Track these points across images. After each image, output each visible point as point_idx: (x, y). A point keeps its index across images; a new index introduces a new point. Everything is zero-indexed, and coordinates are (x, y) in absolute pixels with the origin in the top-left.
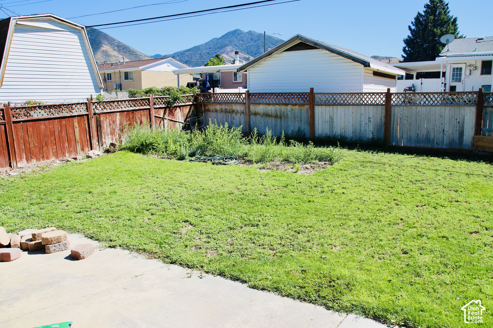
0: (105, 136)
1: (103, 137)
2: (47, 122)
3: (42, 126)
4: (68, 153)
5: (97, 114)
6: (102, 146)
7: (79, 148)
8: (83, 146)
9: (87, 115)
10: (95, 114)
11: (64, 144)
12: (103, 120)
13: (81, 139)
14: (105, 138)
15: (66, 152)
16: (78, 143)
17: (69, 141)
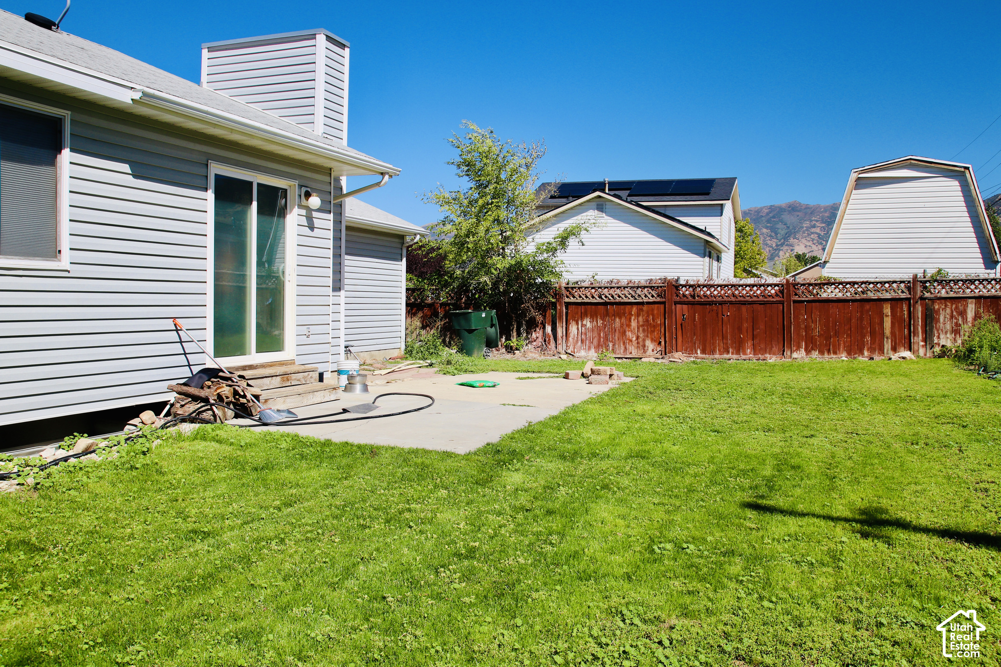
0: (939, 334)
1: (936, 335)
2: (840, 304)
3: (834, 310)
4: (868, 350)
5: (928, 299)
6: (931, 349)
7: (887, 345)
8: (895, 344)
9: (908, 299)
10: (922, 298)
11: (863, 336)
12: (939, 310)
13: (893, 333)
14: (939, 337)
15: (866, 348)
16: (887, 338)
17: (873, 334)
